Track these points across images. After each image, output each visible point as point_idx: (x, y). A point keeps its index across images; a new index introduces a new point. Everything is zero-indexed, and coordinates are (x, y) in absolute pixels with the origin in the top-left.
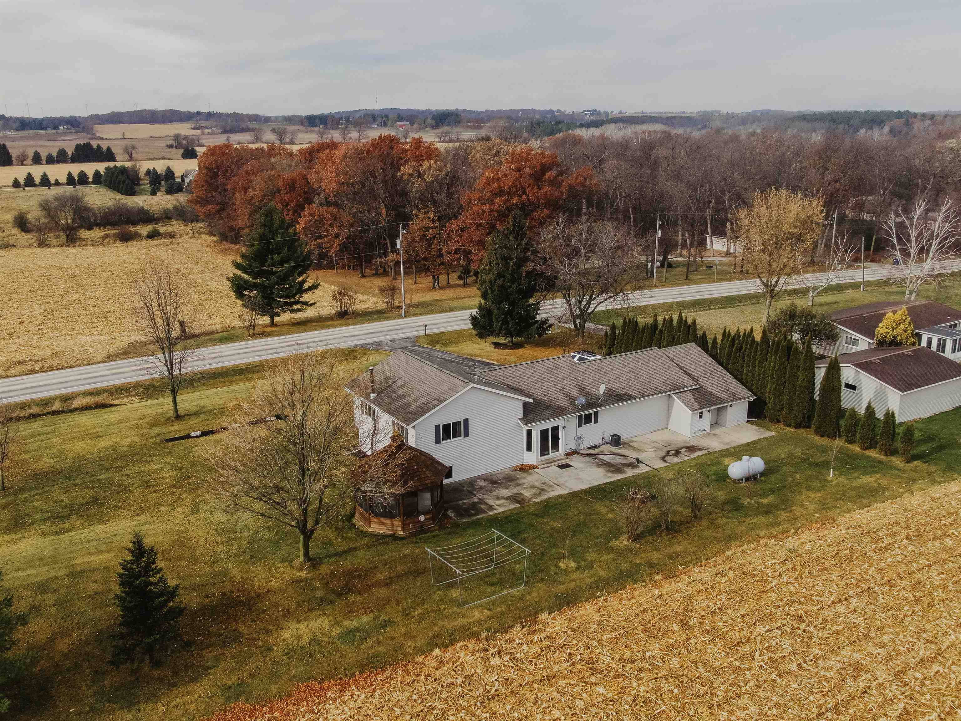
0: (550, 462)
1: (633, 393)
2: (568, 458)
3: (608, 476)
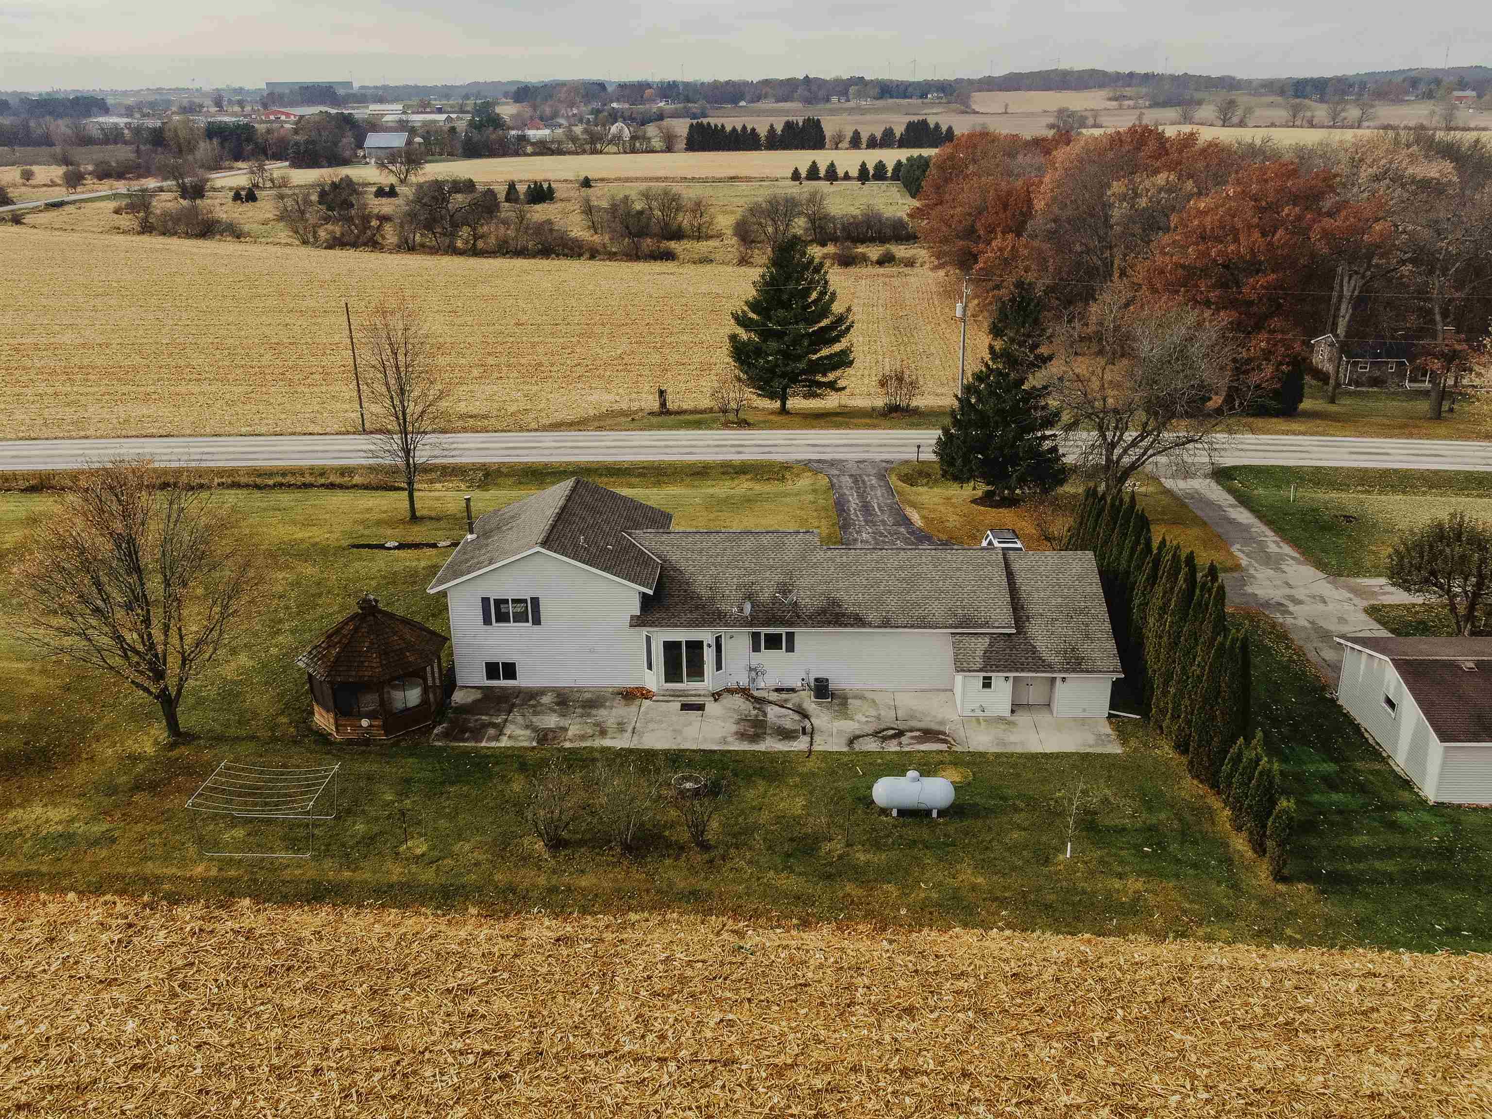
0: (675, 694)
1: (872, 616)
2: (716, 696)
3: (724, 741)
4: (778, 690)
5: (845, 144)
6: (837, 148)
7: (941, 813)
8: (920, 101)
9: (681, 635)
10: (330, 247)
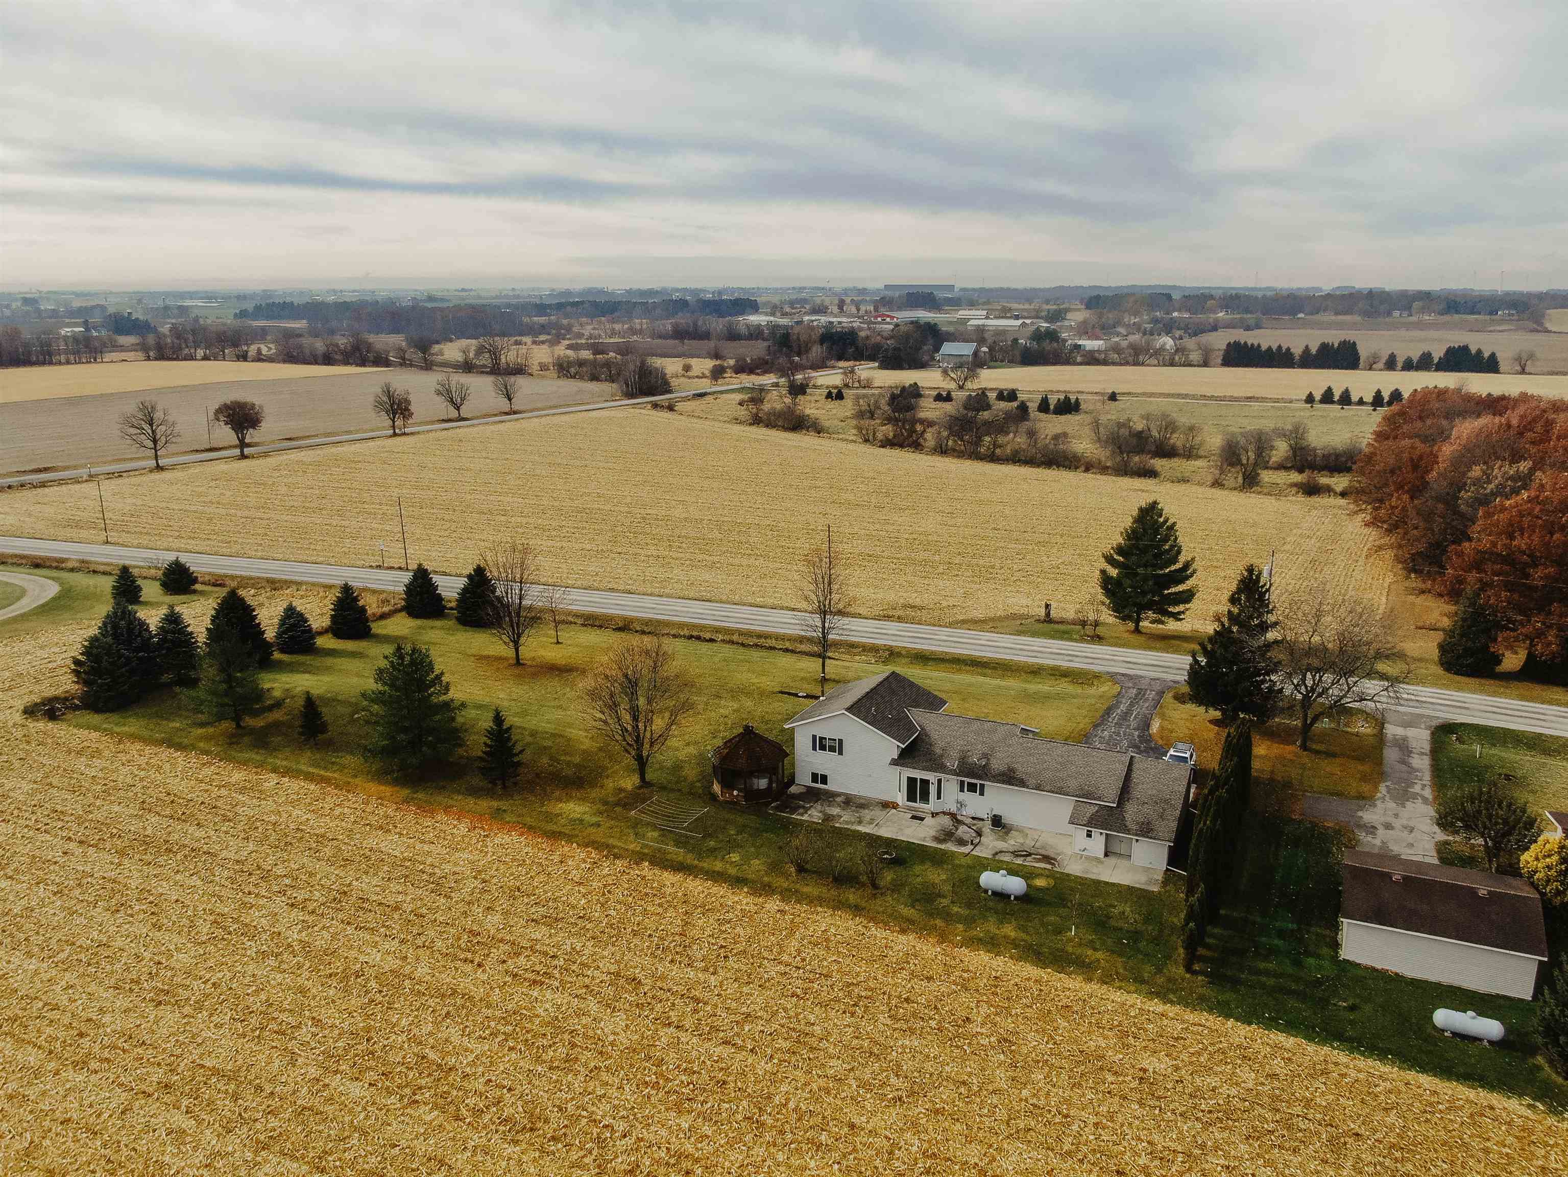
0: (910, 809)
1: (1032, 782)
2: (934, 815)
3: (924, 839)
4: (973, 818)
5: (1381, 365)
6: (1370, 369)
7: (1016, 898)
8: (1488, 317)
9: (919, 774)
10: (883, 446)
